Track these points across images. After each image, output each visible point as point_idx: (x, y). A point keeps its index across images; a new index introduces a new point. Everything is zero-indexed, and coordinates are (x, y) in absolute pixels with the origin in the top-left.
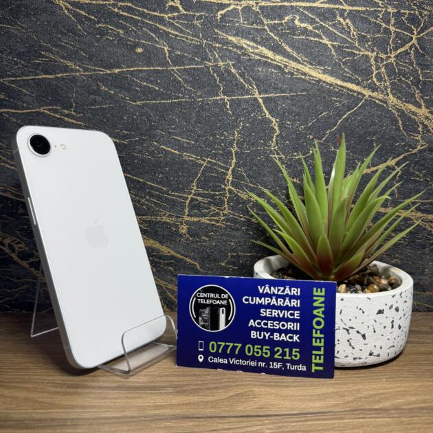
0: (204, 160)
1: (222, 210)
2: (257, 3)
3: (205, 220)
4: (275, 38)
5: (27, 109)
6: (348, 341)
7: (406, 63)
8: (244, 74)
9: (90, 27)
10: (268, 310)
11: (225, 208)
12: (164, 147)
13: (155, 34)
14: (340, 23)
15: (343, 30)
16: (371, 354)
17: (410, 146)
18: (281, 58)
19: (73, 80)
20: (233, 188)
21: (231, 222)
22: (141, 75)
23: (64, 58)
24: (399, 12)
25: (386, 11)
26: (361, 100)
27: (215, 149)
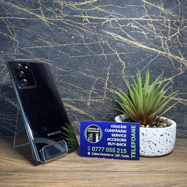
0: (97, 78)
1: (103, 97)
2: (117, 19)
3: (97, 100)
4: (124, 32)
5: (31, 59)
6: (149, 146)
7: (175, 40)
8: (112, 46)
9: (55, 29)
10: (114, 134)
12: (82, 73)
13: (79, 31)
14: (149, 26)
15: (150, 28)
16: (158, 152)
17: (177, 72)
18: (126, 39)
19: (48, 48)
20: (108, 88)
21: (107, 101)
22: (73, 46)
23: (45, 40)
24: (172, 21)
25: (167, 21)
26: (158, 54)
27: (101, 74)
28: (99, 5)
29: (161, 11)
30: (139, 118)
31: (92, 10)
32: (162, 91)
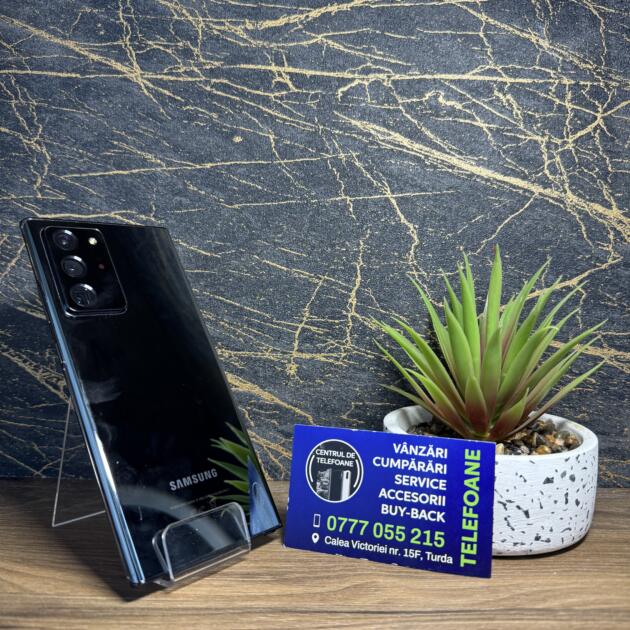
0: (320, 279)
1: (344, 344)
2: (389, 77)
3: (320, 357)
4: (413, 120)
5: (93, 213)
8: (372, 169)
9: (175, 110)
10: (404, 477)
11: (347, 342)
12: (268, 262)
13: (257, 117)
14: (498, 99)
15: (502, 109)
17: (598, 260)
18: (421, 146)
19: (153, 177)
20: (358, 316)
21: (355, 360)
22: (239, 171)
23: (142, 149)
24: (577, 84)
25: (560, 83)
26: (530, 198)
27: (335, 264)
28: (327, 30)
29: (541, 50)
30: (467, 419)
31: (302, 47)
32: (546, 325)
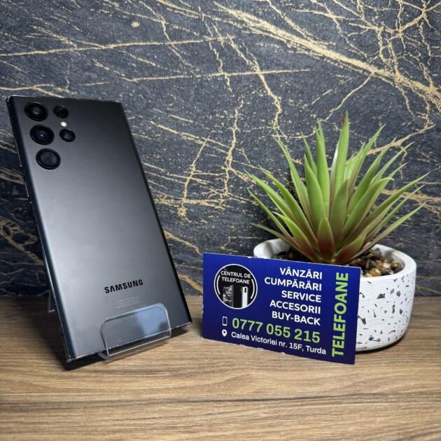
0: (203, 141)
1: (222, 193)
3: (204, 203)
4: (278, 11)
7: (414, 38)
8: (245, 50)
10: (289, 292)
11: (225, 190)
12: (162, 127)
13: (152, 6)
15: (348, 3)
17: (417, 126)
18: (284, 32)
19: (67, 56)
20: (233, 170)
21: (231, 204)
22: (138, 50)
26: (367, 77)
27: (215, 129)
30: (317, 250)
